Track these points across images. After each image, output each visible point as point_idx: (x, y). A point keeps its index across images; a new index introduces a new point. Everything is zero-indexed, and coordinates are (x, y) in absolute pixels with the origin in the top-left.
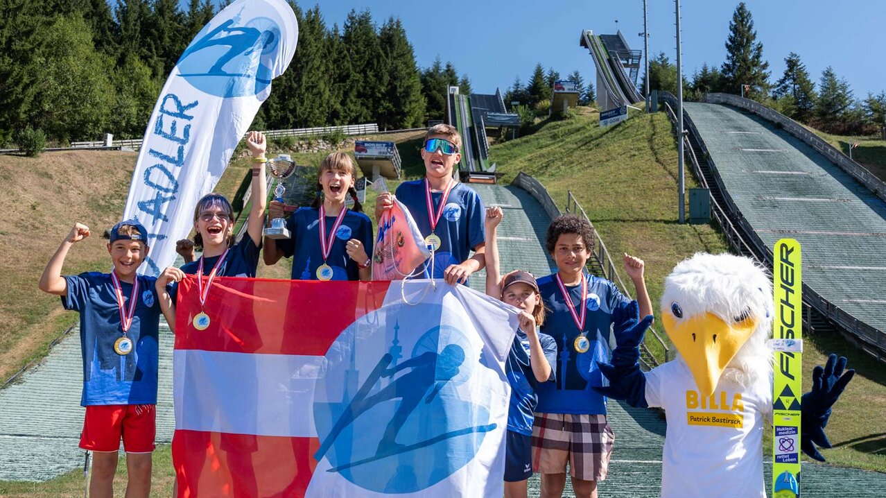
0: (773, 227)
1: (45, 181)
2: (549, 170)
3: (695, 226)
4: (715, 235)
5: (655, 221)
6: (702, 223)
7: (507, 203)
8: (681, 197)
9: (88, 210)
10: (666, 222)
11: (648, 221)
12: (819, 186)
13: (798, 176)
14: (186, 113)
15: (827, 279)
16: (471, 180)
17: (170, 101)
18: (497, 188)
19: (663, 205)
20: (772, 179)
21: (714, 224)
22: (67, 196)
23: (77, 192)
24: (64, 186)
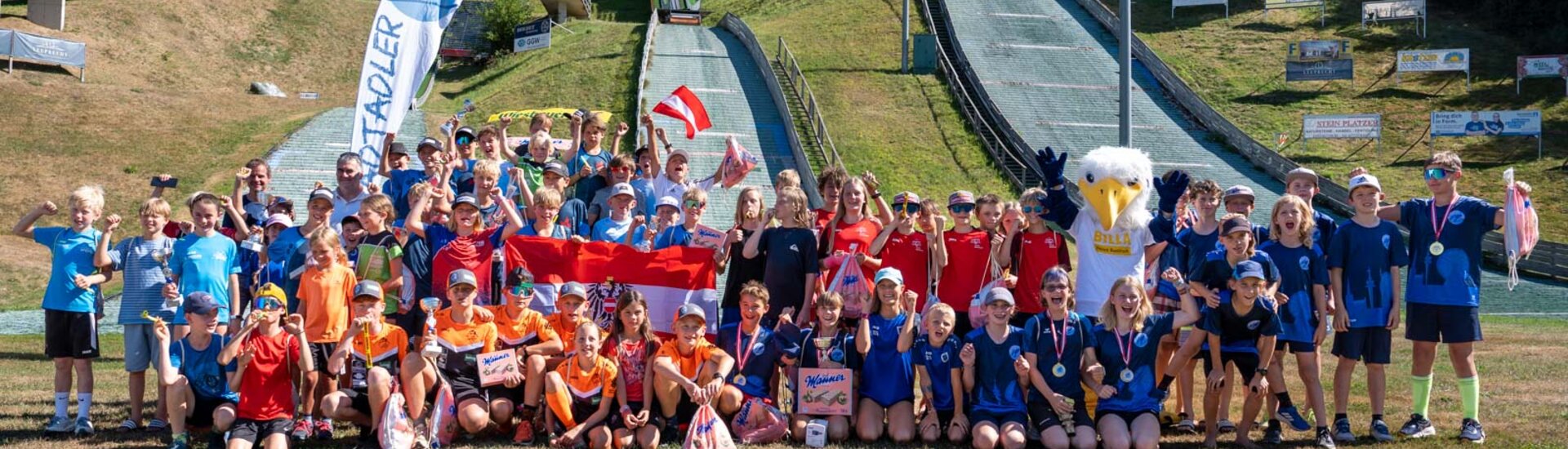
0: (1004, 79)
1: (174, 25)
2: (763, 7)
3: (918, 76)
4: (939, 87)
5: (877, 71)
6: (925, 74)
7: (710, 49)
8: (905, 43)
9: (228, 60)
10: (888, 72)
11: (867, 70)
12: (1060, 32)
13: (1038, 20)
14: (396, 32)
15: (1054, 136)
16: (672, 20)
17: (383, 21)
18: (701, 31)
19: (886, 52)
20: (1010, 23)
21: (940, 75)
22: (202, 44)
23: (212, 37)
24: (196, 30)
